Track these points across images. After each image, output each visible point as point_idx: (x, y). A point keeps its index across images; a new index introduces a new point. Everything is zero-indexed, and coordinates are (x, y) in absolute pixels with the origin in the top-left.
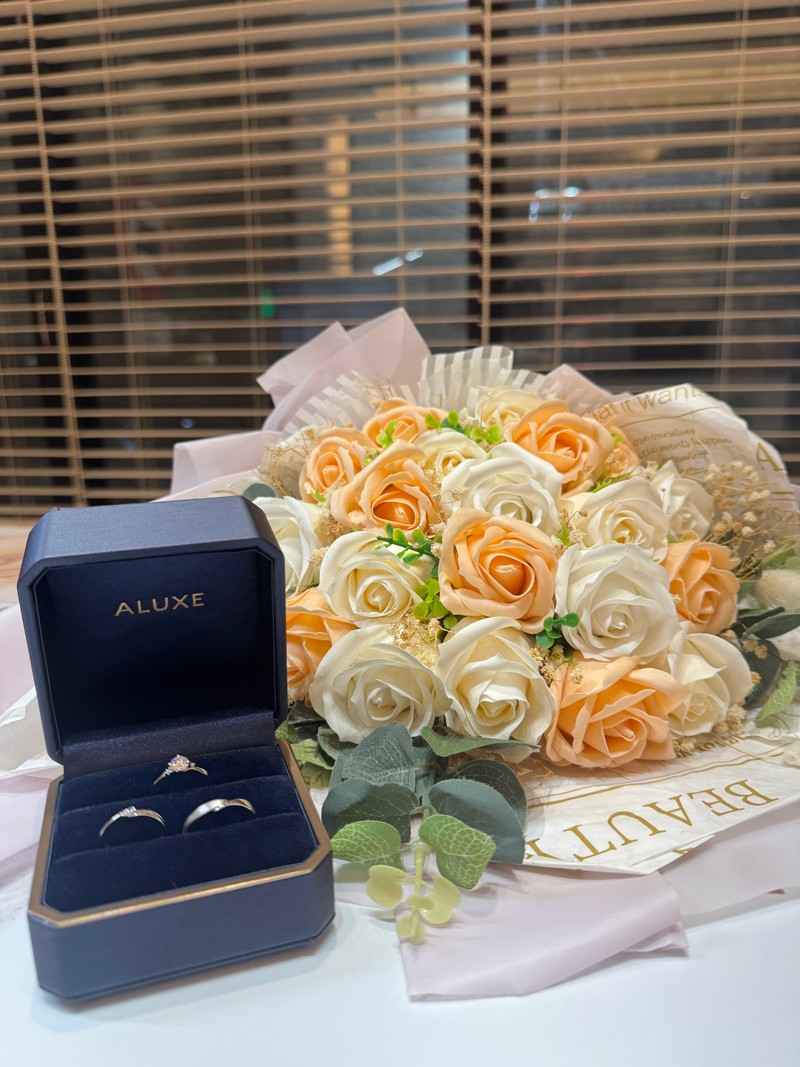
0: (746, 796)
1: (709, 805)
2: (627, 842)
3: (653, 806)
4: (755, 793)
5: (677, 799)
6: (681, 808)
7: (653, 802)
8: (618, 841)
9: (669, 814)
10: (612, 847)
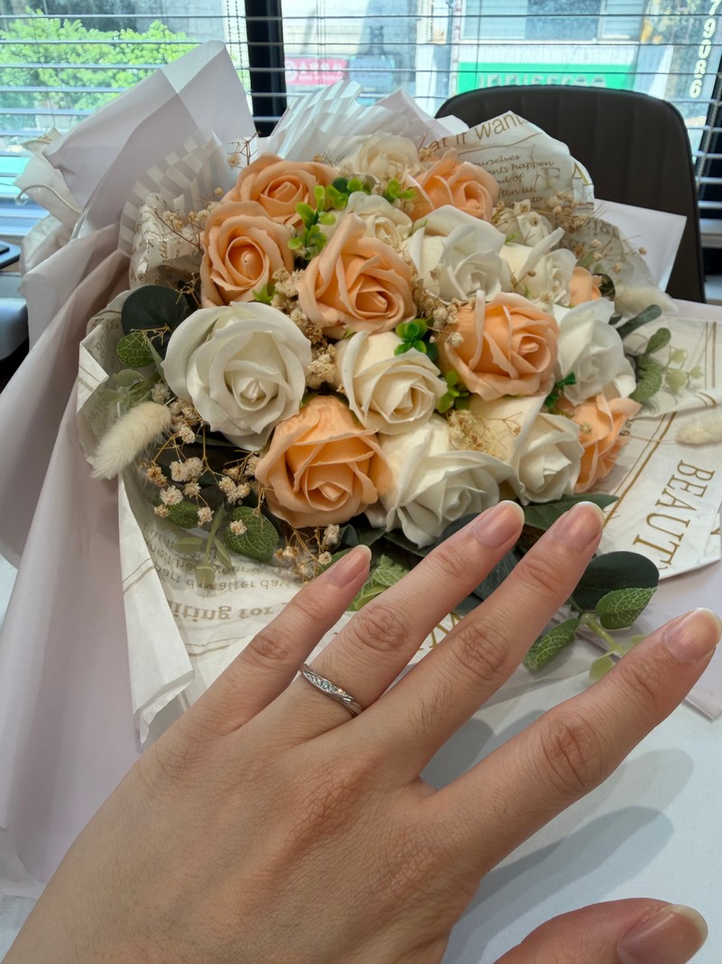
0: (695, 473)
1: (686, 489)
2: (680, 537)
3: (659, 503)
4: (697, 470)
5: (665, 492)
6: (675, 500)
7: (656, 500)
8: (676, 540)
9: (673, 505)
10: (676, 546)
